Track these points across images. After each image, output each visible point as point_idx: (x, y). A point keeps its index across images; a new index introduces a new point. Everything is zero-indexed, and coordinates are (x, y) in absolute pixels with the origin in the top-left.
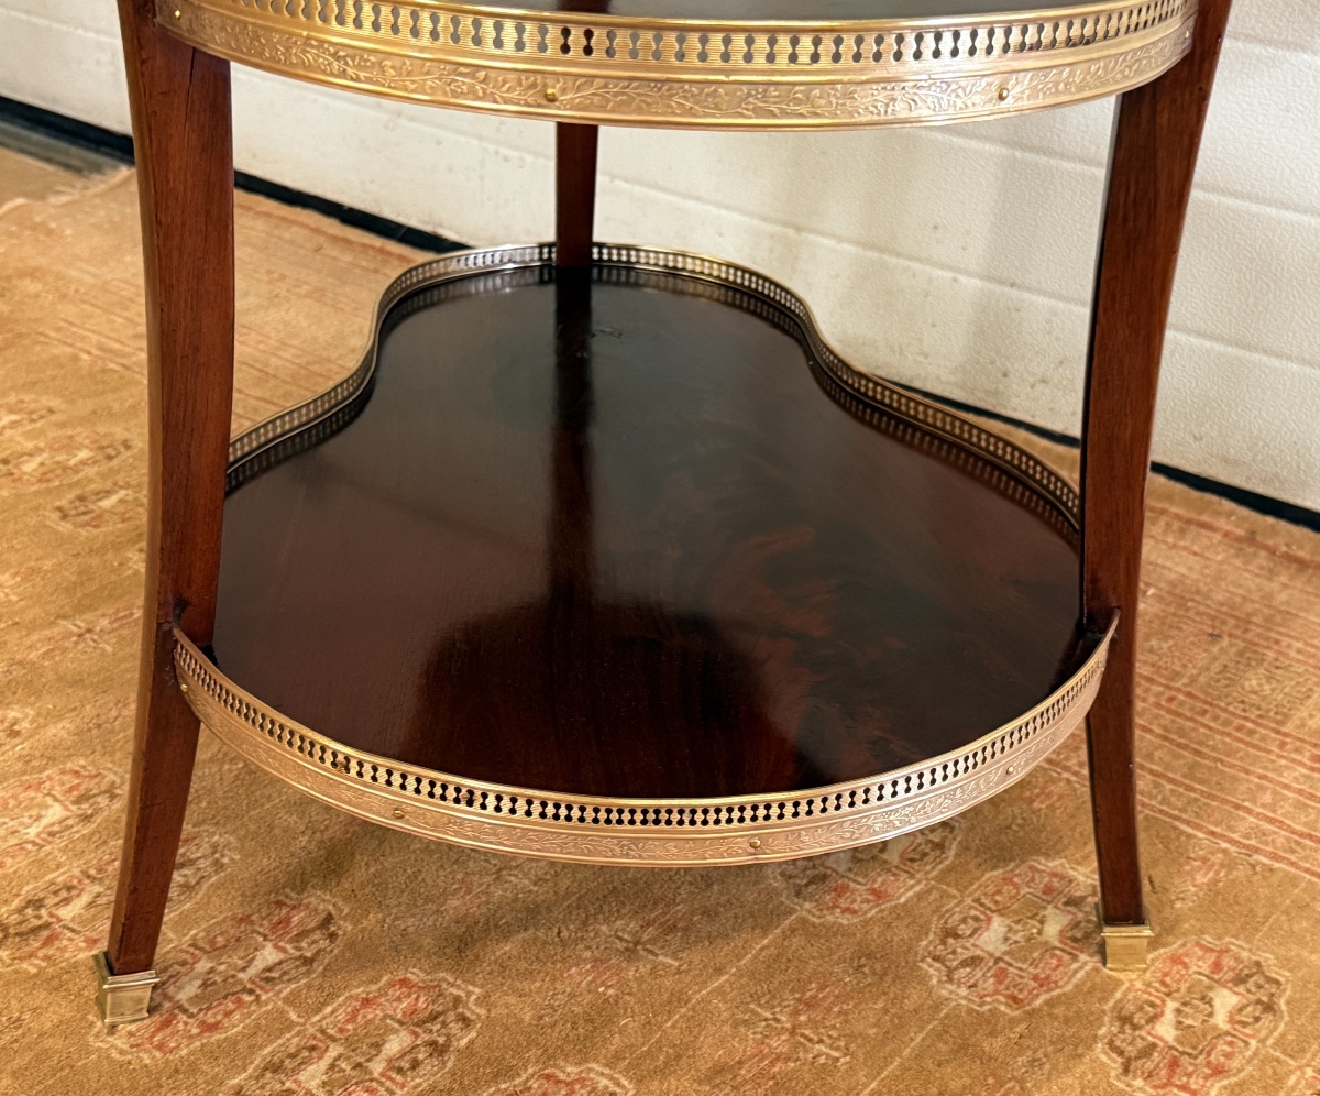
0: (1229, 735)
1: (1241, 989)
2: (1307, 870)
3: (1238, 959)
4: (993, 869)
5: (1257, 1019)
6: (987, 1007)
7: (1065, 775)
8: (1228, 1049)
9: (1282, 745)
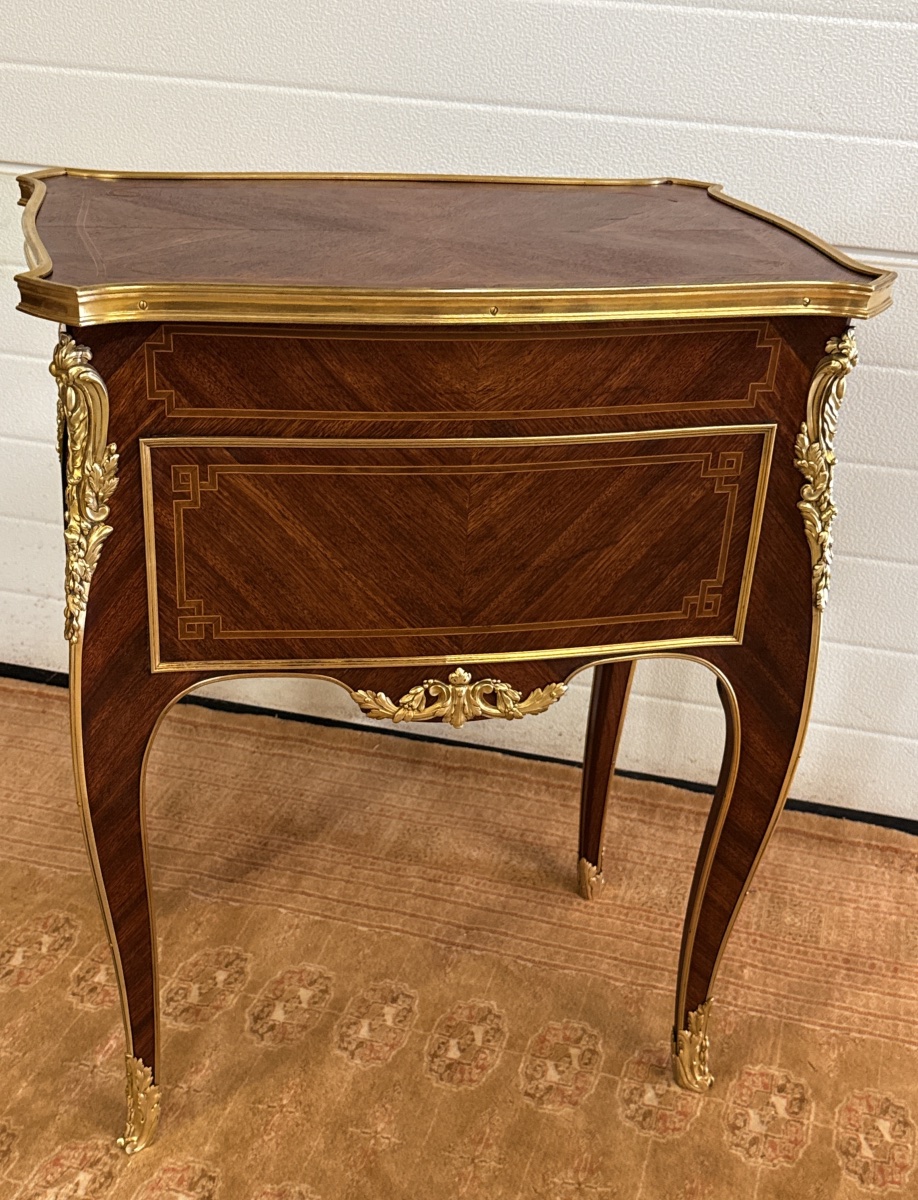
0: (794, 958)
1: (887, 1117)
2: (880, 1036)
3: (878, 1100)
4: (731, 1080)
5: (904, 1132)
6: (778, 1167)
7: (731, 1008)
8: (900, 1153)
9: (825, 957)
